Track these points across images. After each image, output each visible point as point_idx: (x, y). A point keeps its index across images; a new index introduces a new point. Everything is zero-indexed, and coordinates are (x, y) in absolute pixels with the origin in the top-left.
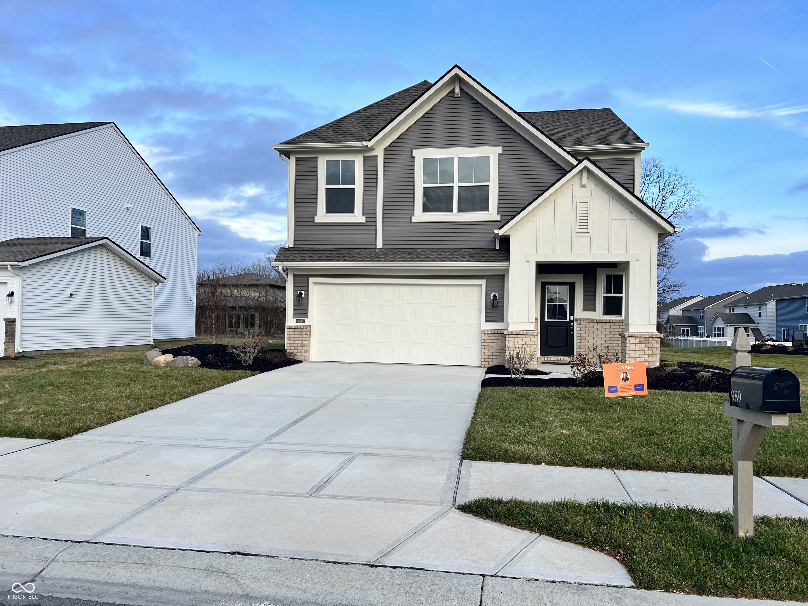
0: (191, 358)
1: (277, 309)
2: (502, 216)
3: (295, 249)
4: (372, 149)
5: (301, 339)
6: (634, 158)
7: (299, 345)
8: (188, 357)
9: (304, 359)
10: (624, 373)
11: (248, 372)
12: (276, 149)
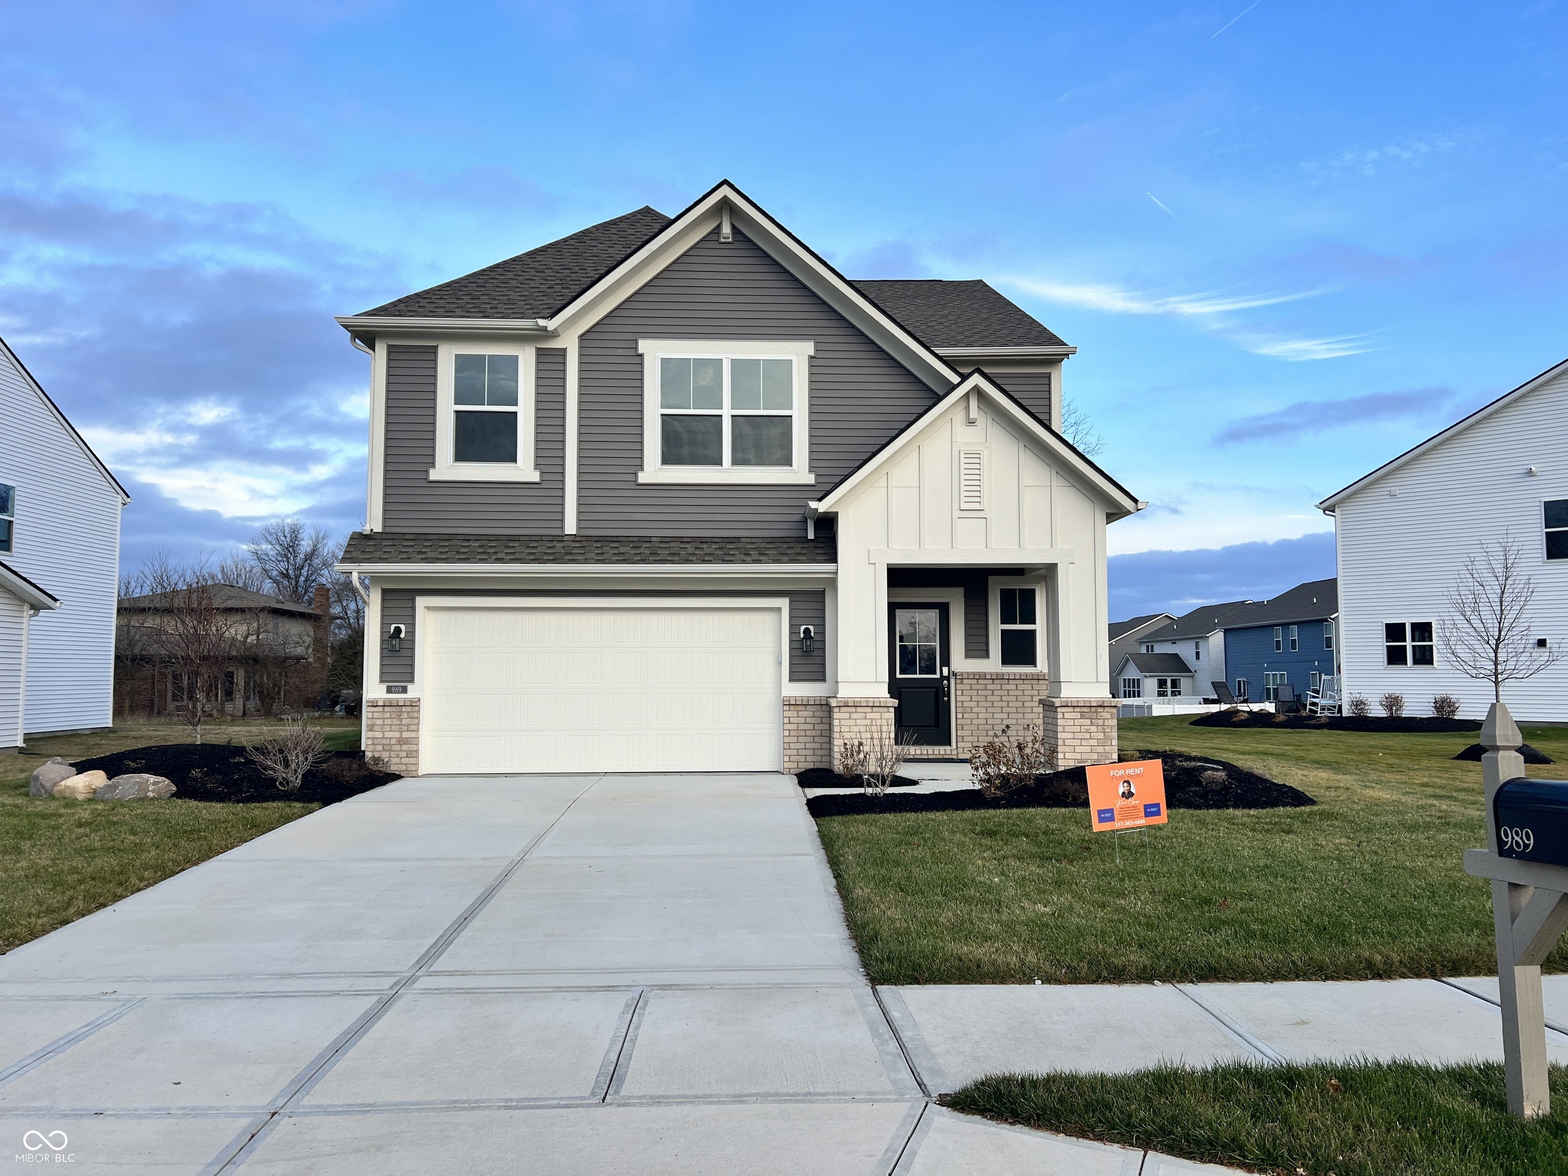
0: (152, 778)
1: (286, 658)
2: (817, 476)
3: (384, 536)
4: (554, 335)
5: (397, 727)
6: (1050, 374)
7: (393, 742)
8: (145, 776)
9: (406, 770)
10: (1125, 782)
11: (298, 805)
12: (346, 327)
